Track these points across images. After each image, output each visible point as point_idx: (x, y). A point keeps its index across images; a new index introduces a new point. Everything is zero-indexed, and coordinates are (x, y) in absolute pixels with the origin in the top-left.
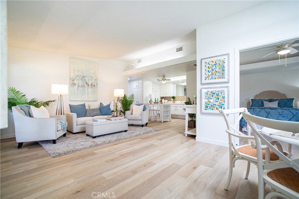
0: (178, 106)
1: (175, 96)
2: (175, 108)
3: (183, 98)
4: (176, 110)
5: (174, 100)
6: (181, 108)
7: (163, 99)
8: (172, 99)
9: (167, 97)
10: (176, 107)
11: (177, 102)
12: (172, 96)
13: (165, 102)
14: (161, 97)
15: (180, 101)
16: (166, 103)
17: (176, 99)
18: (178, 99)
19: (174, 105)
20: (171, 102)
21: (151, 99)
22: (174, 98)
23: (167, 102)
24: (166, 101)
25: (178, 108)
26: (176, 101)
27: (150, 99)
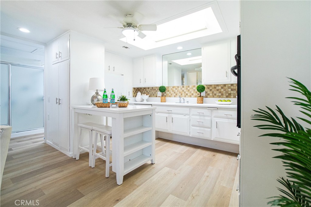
0: (174, 110)
1: (166, 85)
2: (167, 115)
3: (185, 91)
4: (170, 120)
5: (163, 96)
6: (182, 116)
7: (139, 93)
8: (159, 94)
9: (148, 88)
10: (169, 112)
11: (172, 101)
12: (159, 85)
13: (143, 100)
14: (134, 88)
15: (177, 99)
16: (145, 102)
17: (167, 93)
18: (172, 92)
19: (165, 109)
20: (156, 101)
21: (97, 93)
22: (163, 89)
23: (147, 100)
24: (145, 97)
25: (174, 116)
26: (167, 98)
27: (94, 93)
